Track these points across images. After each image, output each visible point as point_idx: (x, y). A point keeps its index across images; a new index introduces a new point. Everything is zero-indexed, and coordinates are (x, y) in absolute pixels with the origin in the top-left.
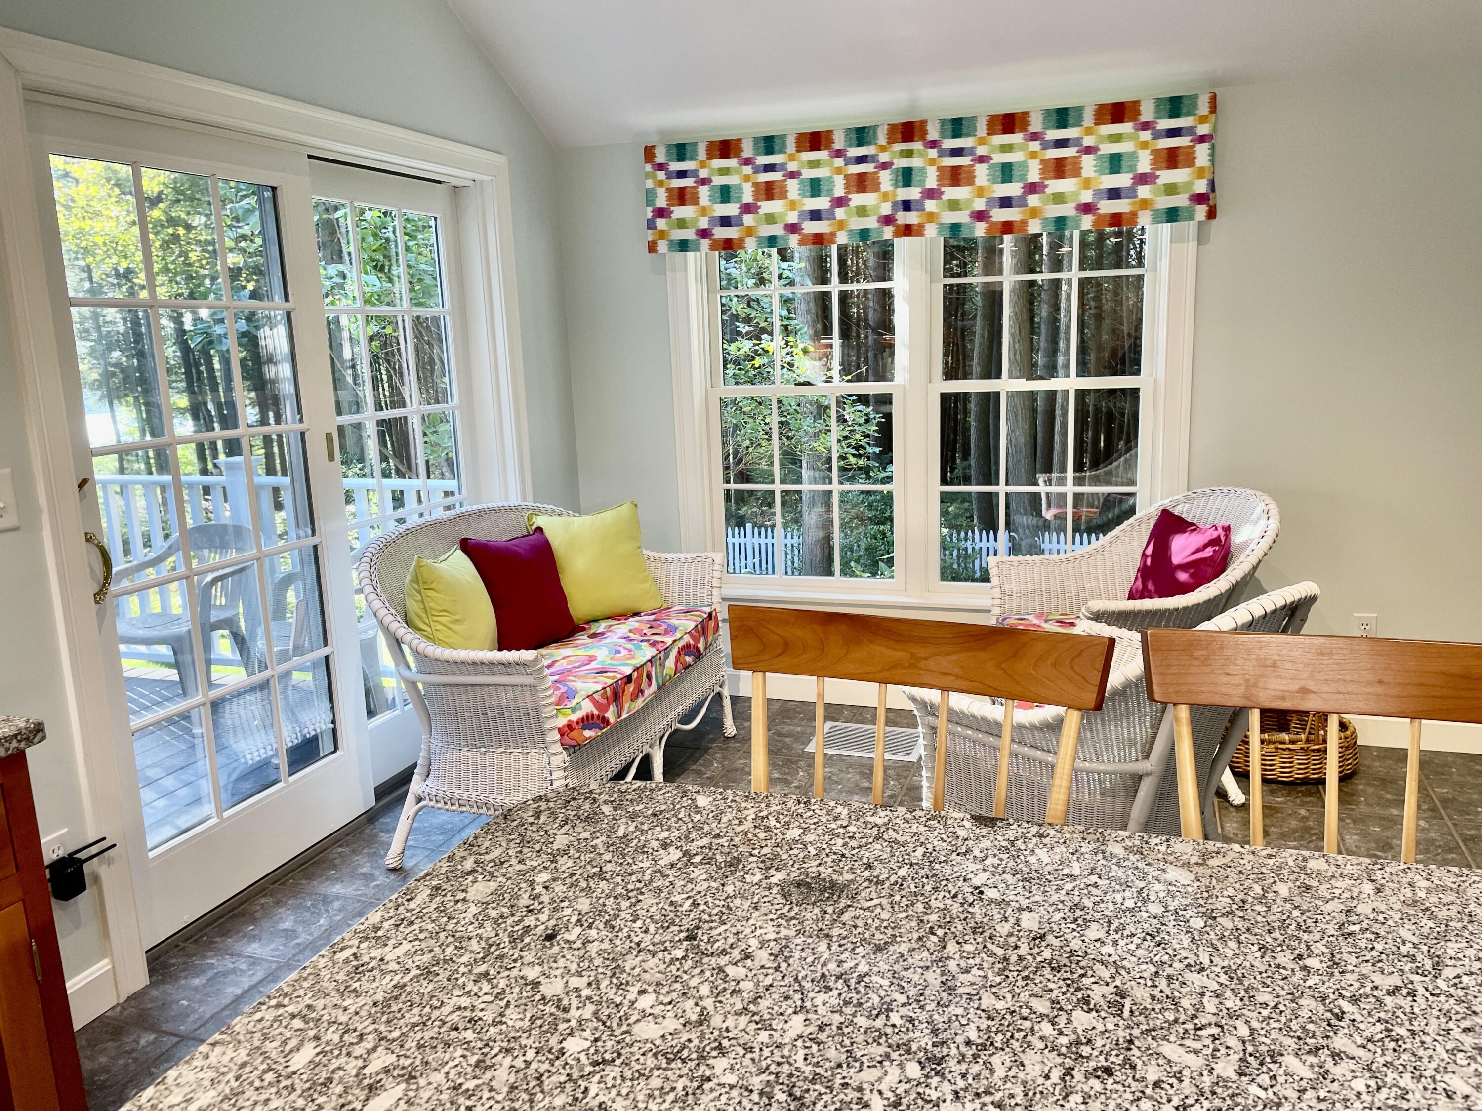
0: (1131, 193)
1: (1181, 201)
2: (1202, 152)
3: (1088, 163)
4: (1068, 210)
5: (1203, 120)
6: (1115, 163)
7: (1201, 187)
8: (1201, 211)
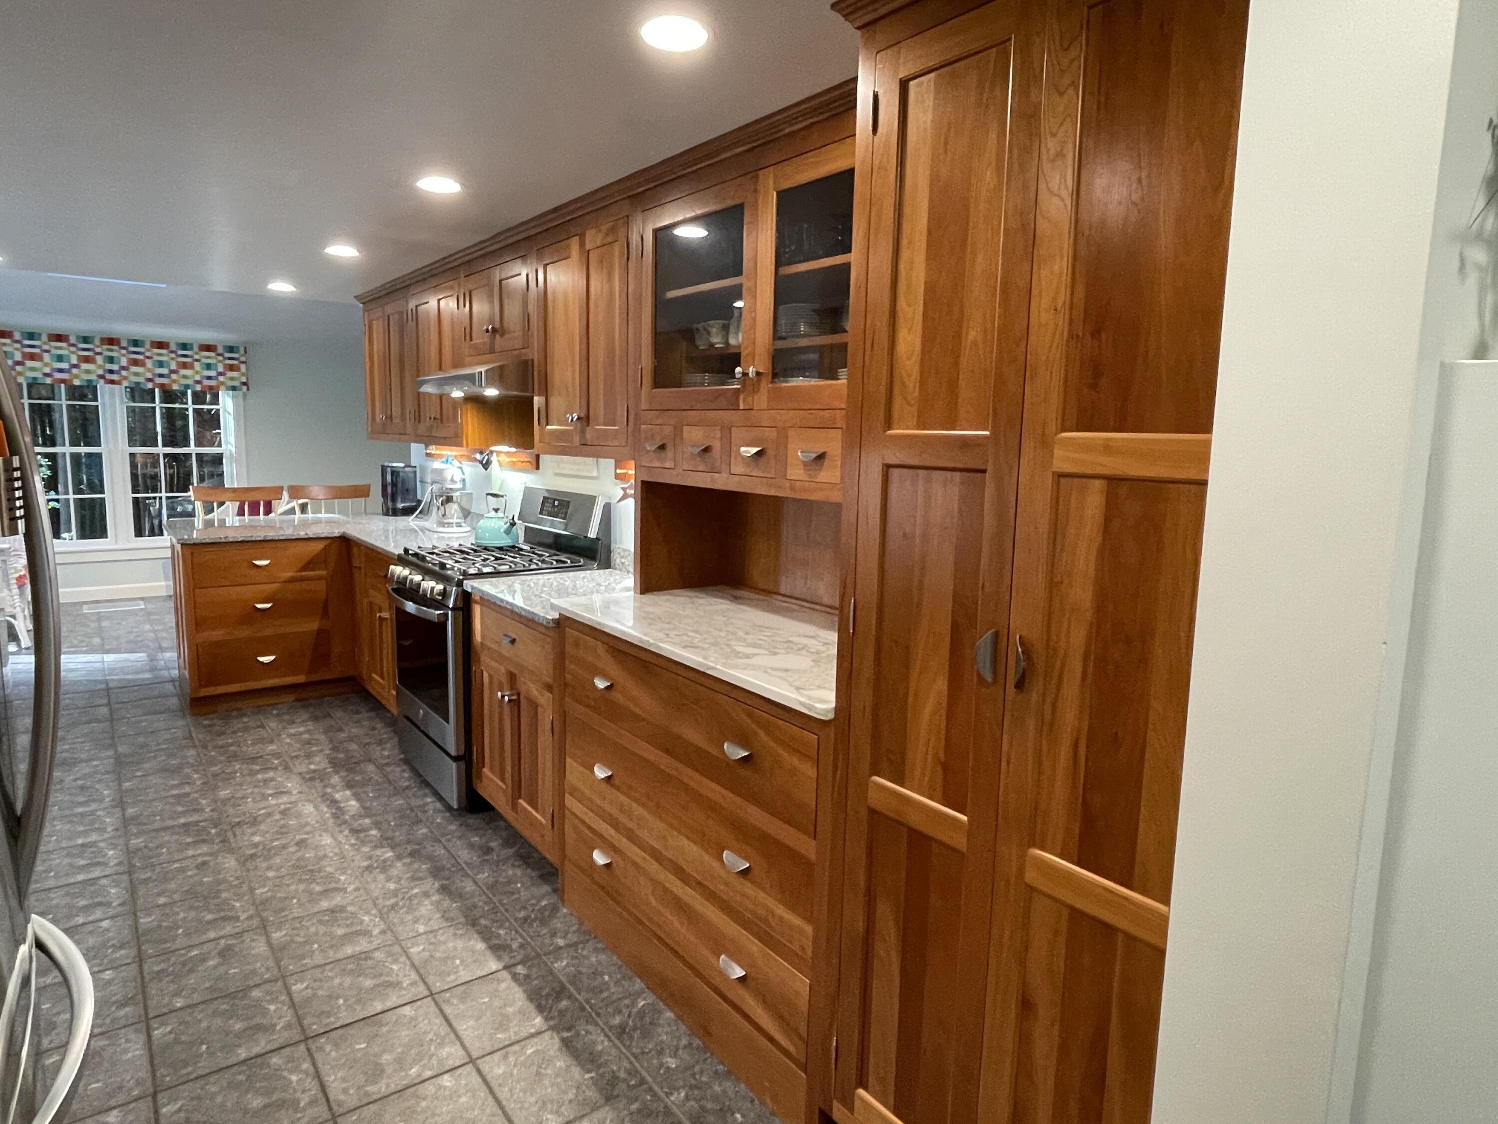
0: (216, 378)
1: (237, 384)
2: (243, 368)
3: (197, 365)
4: (190, 382)
5: (243, 356)
6: (208, 367)
7: (244, 379)
8: (245, 388)
